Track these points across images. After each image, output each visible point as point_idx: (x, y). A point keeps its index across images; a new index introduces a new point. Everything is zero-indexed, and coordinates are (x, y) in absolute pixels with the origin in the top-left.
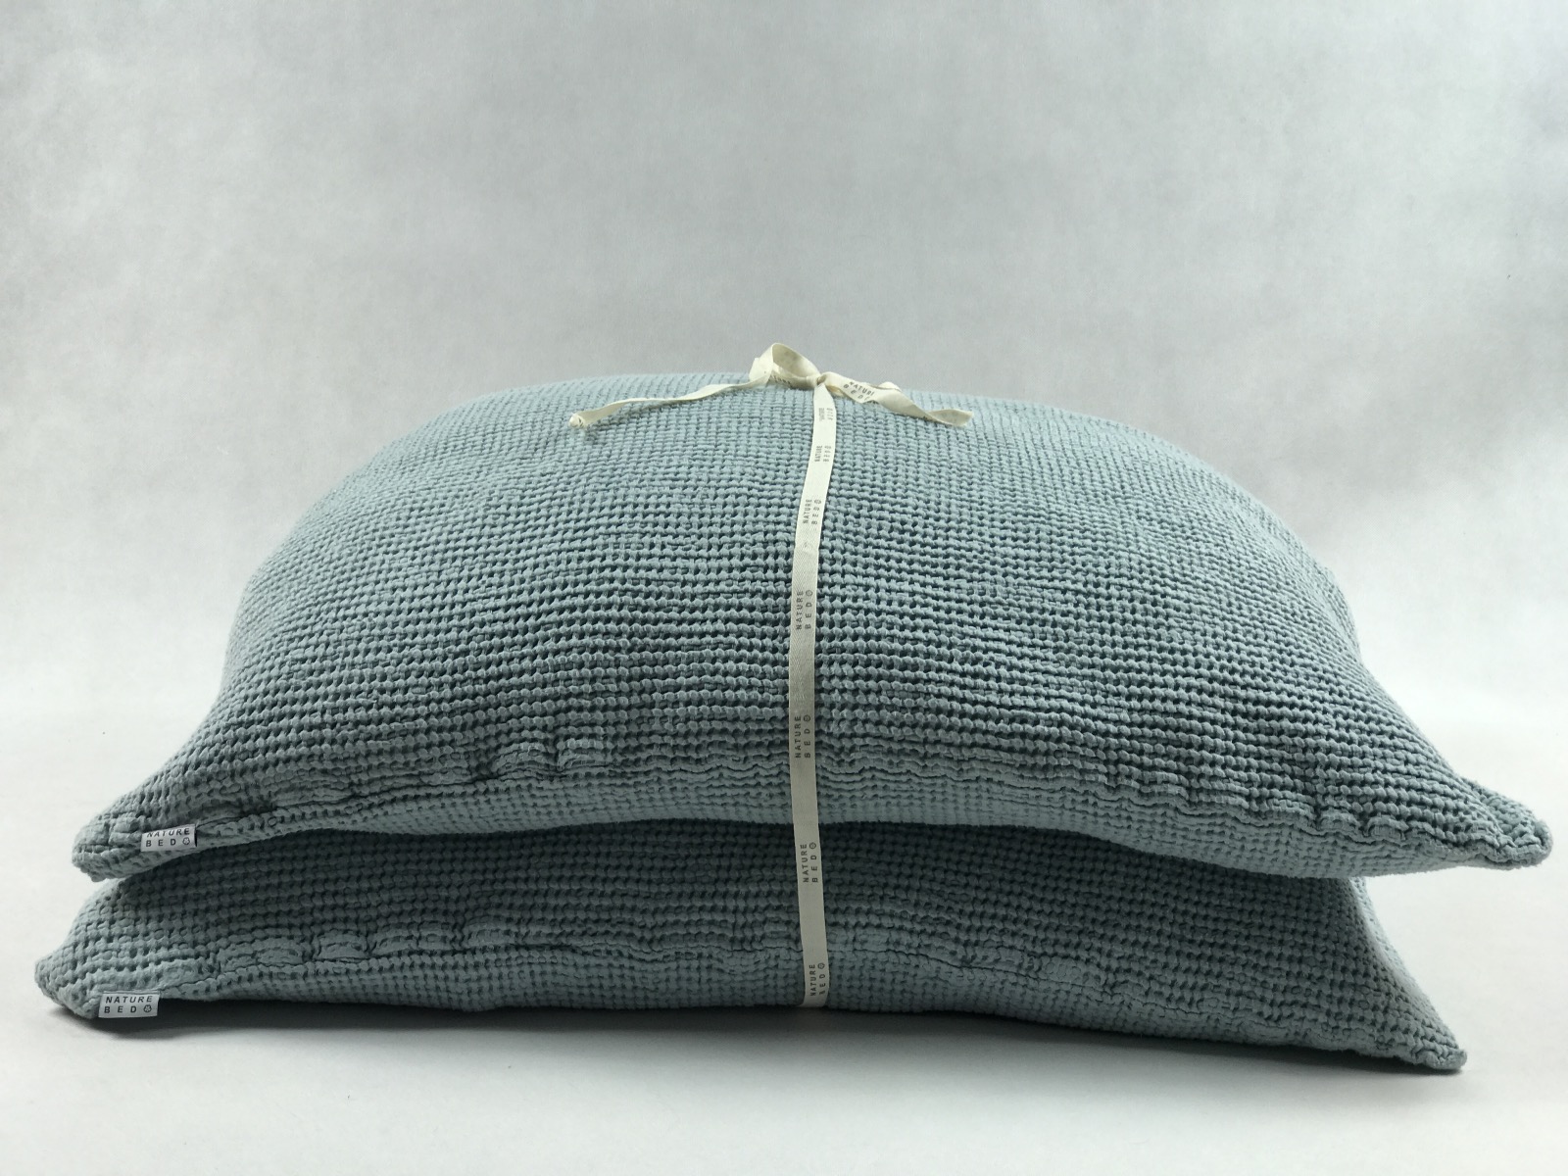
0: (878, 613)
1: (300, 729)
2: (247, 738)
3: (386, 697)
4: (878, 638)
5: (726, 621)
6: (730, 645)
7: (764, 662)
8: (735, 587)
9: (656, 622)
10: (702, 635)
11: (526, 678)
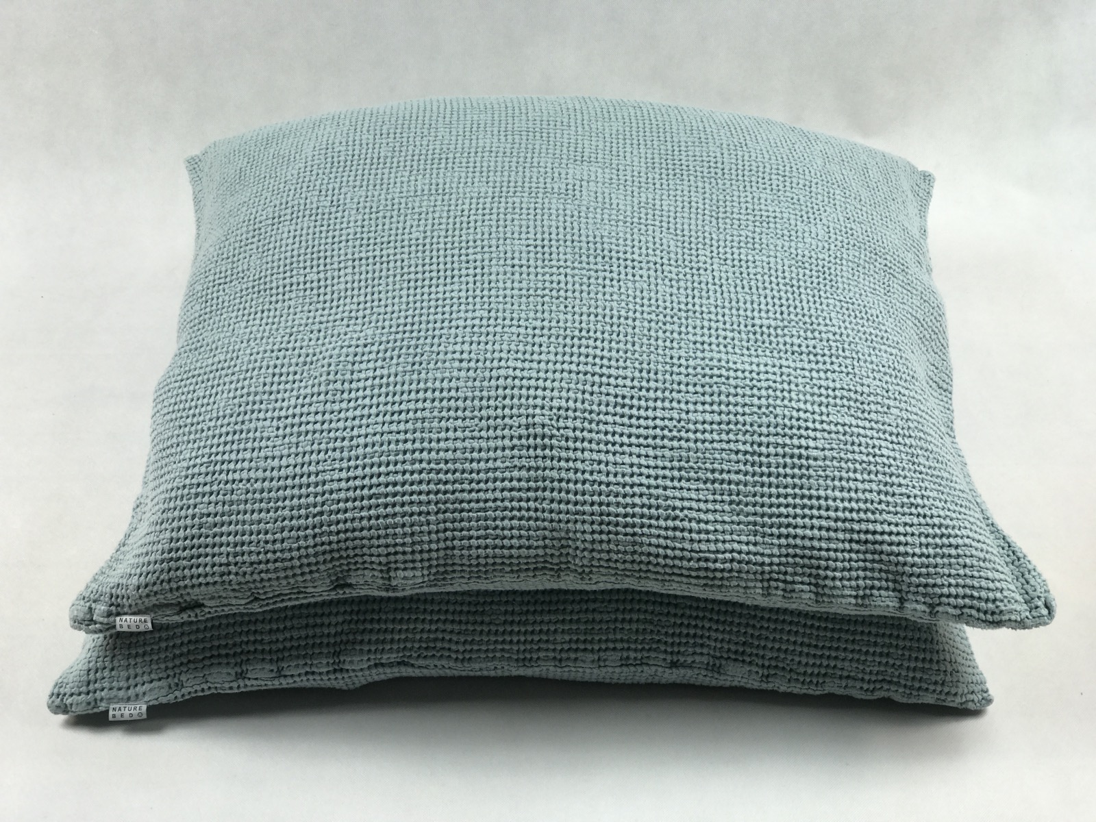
0: (608, 485)
1: (214, 565)
2: (177, 569)
3: (269, 546)
4: (608, 505)
5: (503, 490)
6: (505, 509)
7: (529, 519)
8: (508, 464)
9: (453, 492)
10: (486, 501)
11: (365, 533)
